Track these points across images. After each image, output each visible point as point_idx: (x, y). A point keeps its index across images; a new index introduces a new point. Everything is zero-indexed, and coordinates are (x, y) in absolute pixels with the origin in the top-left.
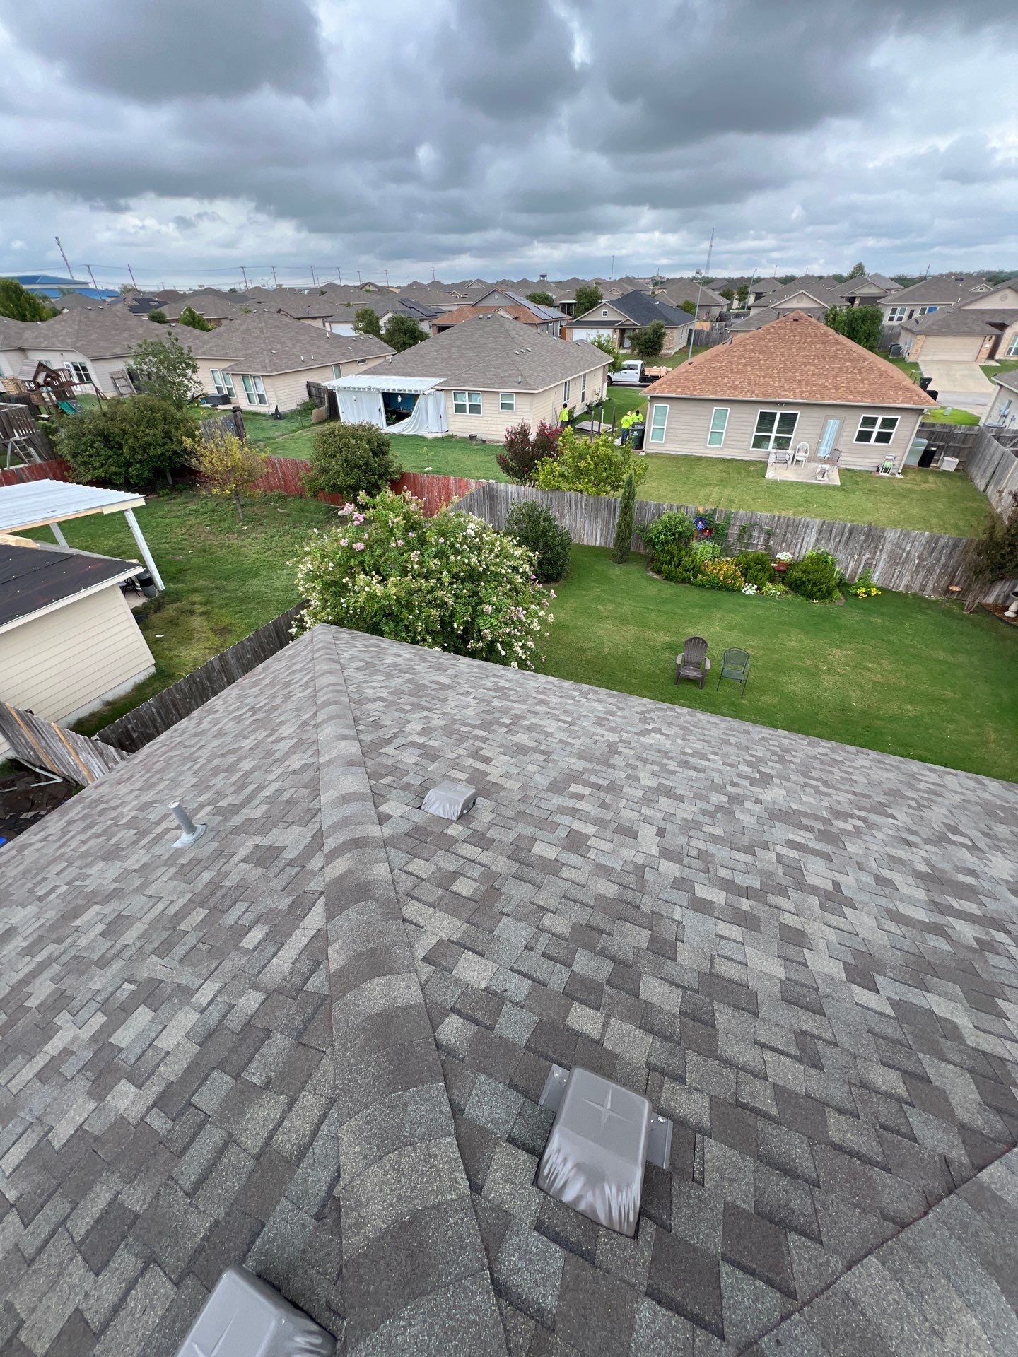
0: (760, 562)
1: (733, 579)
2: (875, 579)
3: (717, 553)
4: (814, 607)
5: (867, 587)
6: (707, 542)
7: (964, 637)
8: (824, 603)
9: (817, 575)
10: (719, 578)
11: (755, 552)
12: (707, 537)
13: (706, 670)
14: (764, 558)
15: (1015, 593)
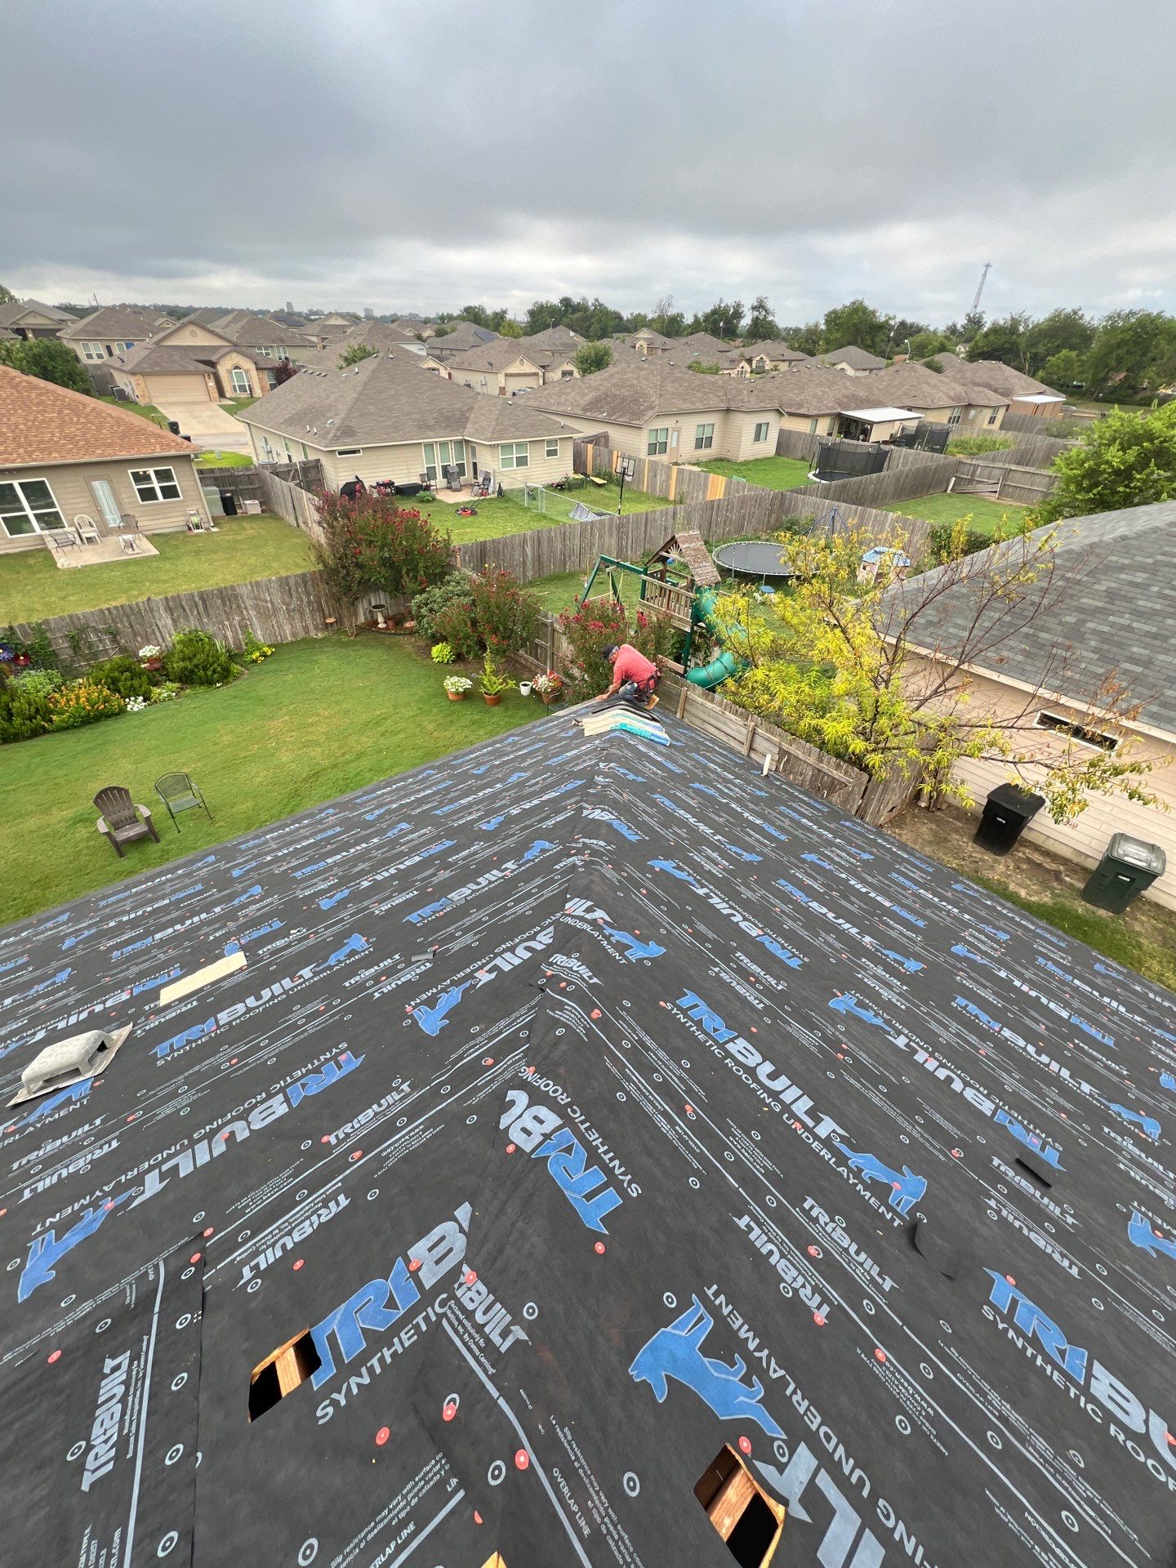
0: (124, 668)
1: (105, 702)
2: (261, 638)
3: (58, 680)
4: (222, 692)
5: (259, 649)
6: (32, 672)
7: (364, 659)
8: (228, 683)
9: (201, 657)
10: (84, 709)
11: (110, 660)
12: (26, 665)
13: (148, 819)
14: (127, 662)
15: (374, 607)
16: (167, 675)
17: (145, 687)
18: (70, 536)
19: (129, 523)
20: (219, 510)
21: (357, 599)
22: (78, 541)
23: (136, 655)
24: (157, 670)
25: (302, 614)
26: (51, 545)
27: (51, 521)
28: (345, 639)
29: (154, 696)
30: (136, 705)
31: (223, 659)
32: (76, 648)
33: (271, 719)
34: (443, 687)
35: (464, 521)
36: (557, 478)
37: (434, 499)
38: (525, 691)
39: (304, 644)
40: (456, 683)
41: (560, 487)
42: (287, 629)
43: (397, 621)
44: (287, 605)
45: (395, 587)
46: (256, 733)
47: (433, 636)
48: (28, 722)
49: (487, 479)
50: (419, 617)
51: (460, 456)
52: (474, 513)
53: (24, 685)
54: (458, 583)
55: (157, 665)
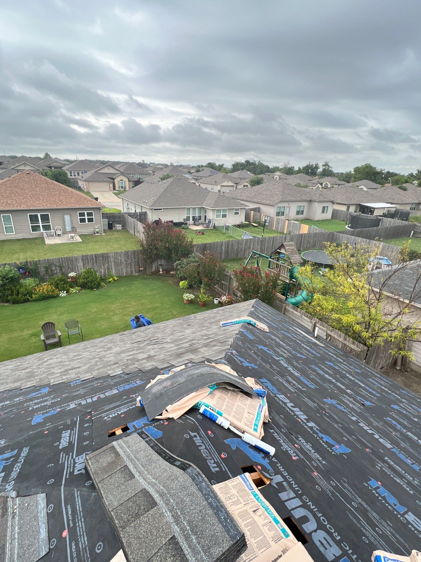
0: (61, 280)
1: (52, 292)
2: (114, 273)
3: (38, 282)
4: (96, 292)
5: (112, 277)
6: (30, 279)
7: (152, 285)
8: (99, 289)
9: (91, 278)
10: (45, 293)
11: (58, 277)
12: (28, 276)
13: (60, 336)
14: (63, 278)
15: (159, 265)
16: (77, 284)
17: (68, 287)
18: (52, 233)
19: (74, 230)
20: (107, 227)
21: (153, 261)
22: (55, 235)
23: (67, 276)
24: (73, 282)
25: (131, 266)
26: (45, 236)
27: (47, 228)
28: (145, 276)
29: (70, 291)
30: (63, 294)
31: (98, 280)
32: (47, 271)
33: (113, 304)
34: (183, 297)
35: (198, 236)
36: (238, 222)
37: (188, 228)
38: (216, 302)
39: (129, 278)
40: (188, 296)
41: (239, 226)
42: (125, 271)
43: (167, 271)
44: (126, 262)
45: (169, 258)
46: (106, 308)
47: (181, 277)
48: (24, 297)
49: (210, 222)
50: (176, 270)
51: (200, 213)
52: (203, 234)
53: (26, 283)
54: (194, 258)
55: (74, 280)
